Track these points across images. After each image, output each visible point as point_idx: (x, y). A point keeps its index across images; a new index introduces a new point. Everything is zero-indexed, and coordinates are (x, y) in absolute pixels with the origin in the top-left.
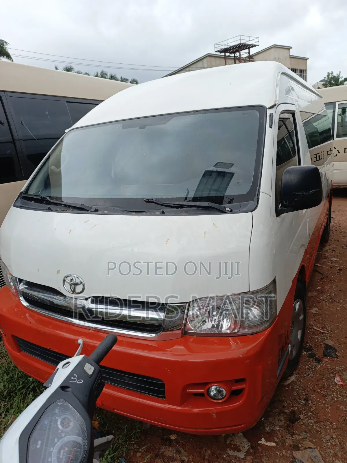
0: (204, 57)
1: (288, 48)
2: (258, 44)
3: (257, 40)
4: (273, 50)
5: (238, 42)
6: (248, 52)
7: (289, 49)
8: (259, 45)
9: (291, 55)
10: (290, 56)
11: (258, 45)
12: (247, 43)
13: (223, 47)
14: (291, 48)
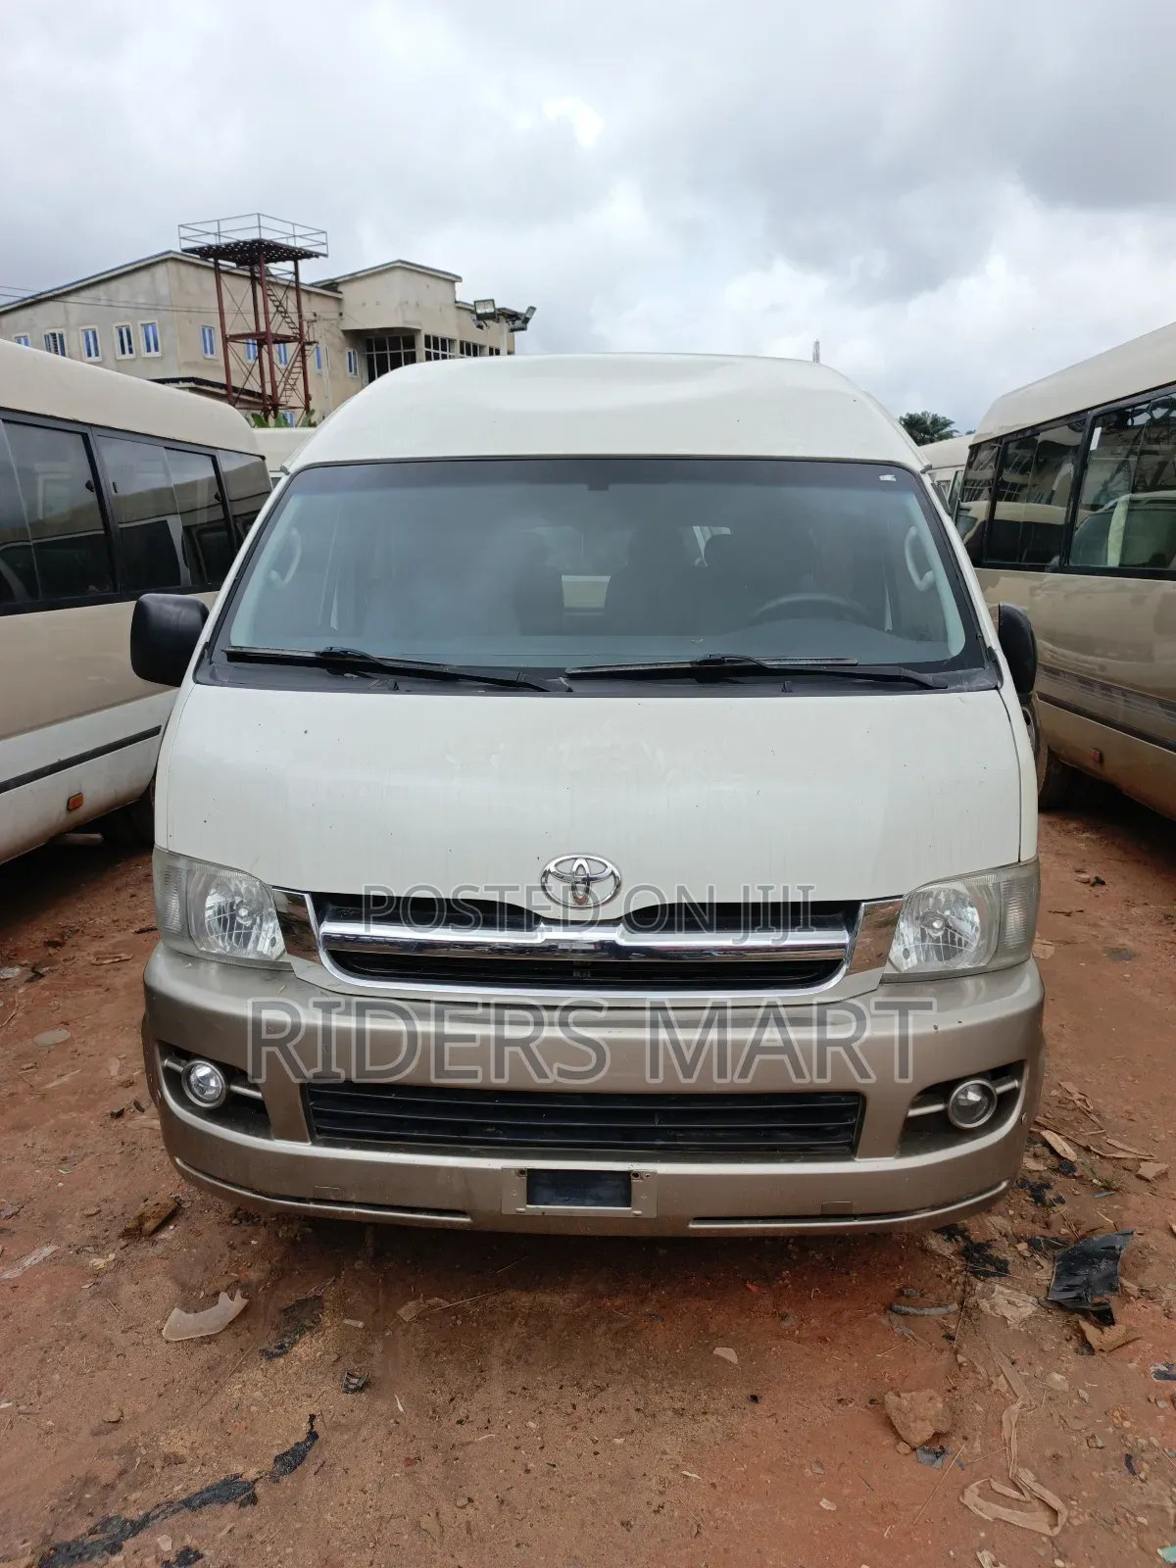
0: (157, 259)
1: (452, 280)
2: (325, 252)
3: (322, 238)
4: (397, 275)
5: (252, 235)
6: (292, 269)
7: (453, 282)
8: (330, 255)
9: (458, 299)
10: (456, 302)
11: (325, 256)
12: (283, 242)
13: (212, 241)
14: (459, 279)
